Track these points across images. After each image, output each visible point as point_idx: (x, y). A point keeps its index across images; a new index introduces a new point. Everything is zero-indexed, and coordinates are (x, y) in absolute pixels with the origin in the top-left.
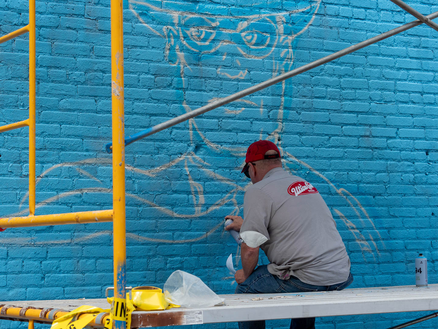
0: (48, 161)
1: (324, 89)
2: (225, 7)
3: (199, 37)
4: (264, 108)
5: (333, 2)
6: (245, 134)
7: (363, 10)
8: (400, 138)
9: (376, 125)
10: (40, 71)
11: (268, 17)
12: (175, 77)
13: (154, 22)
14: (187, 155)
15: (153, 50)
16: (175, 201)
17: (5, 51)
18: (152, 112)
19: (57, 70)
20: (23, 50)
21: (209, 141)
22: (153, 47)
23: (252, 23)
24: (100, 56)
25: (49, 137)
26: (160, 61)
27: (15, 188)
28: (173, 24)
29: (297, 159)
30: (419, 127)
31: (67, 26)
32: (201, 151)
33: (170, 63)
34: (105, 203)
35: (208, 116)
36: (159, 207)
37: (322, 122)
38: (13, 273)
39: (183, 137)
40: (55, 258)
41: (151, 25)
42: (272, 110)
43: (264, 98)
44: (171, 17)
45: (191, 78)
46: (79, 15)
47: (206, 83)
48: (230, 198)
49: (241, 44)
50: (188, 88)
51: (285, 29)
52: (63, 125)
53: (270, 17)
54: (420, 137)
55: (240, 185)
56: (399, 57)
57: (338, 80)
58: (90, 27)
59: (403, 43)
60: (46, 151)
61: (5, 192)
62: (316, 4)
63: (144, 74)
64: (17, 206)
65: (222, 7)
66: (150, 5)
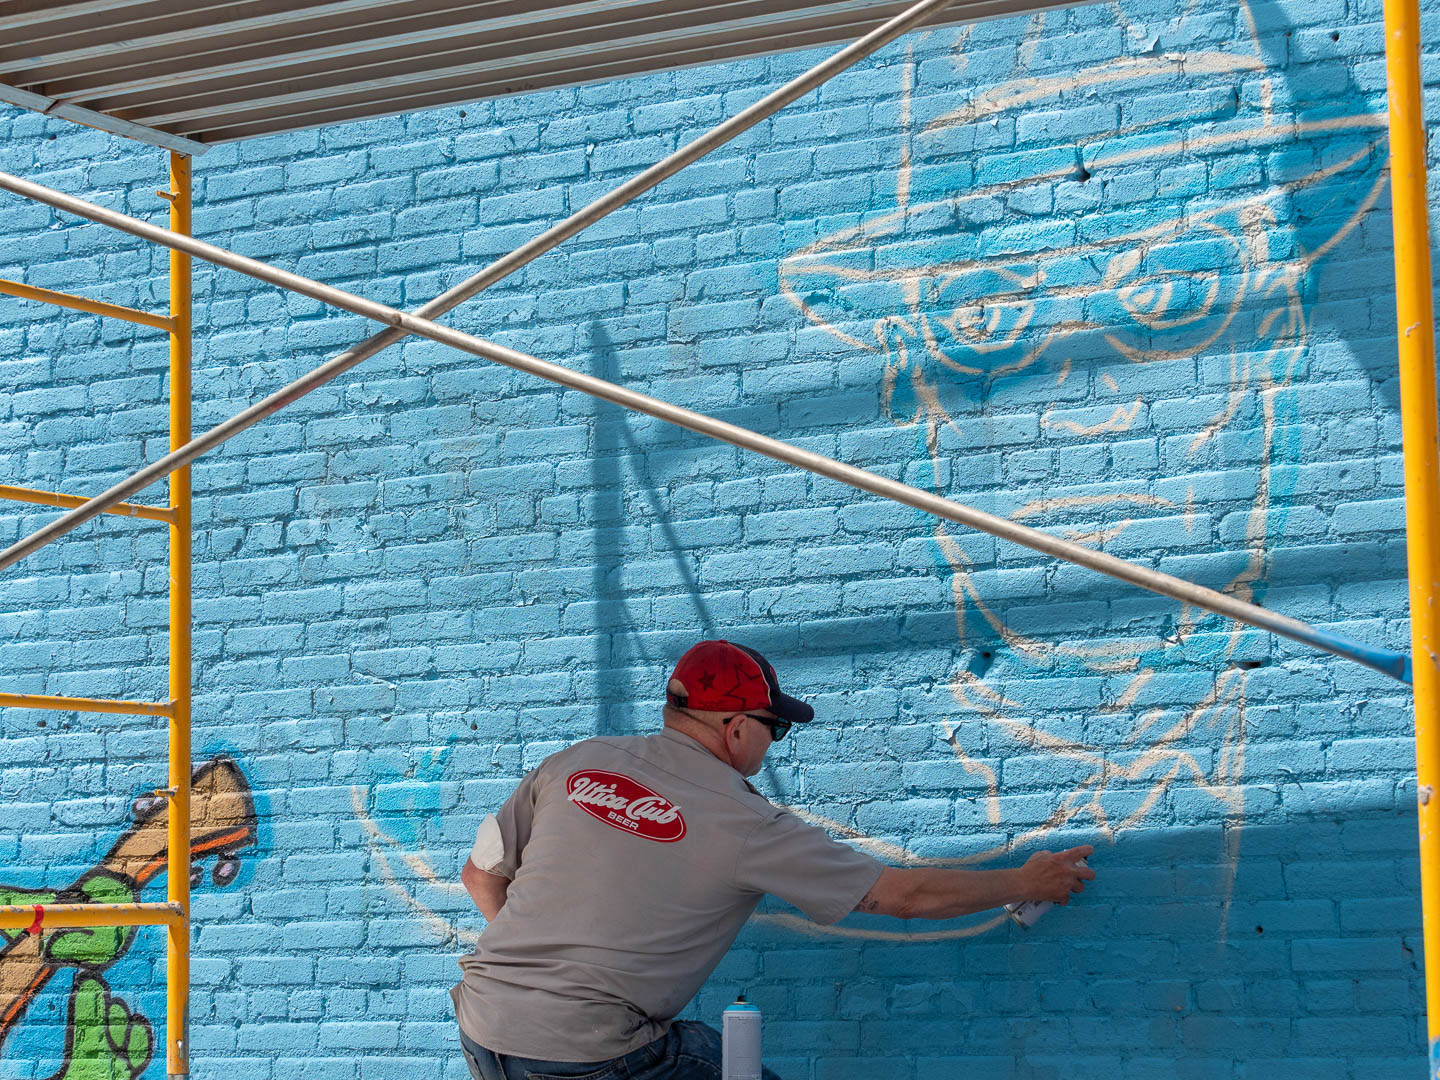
0: (579, 730)
2: (1065, 222)
3: (983, 330)
4: (1197, 511)
6: (1135, 600)
10: (560, 503)
11: (1209, 221)
12: (912, 458)
13: (851, 314)
14: (951, 682)
15: (852, 394)
16: (912, 820)
17: (482, 468)
18: (844, 571)
20: (522, 457)
21: (1014, 634)
22: (849, 386)
23: (1154, 252)
25: (584, 669)
26: (868, 422)
28: (904, 309)
31: (625, 372)
32: (998, 666)
33: (897, 420)
35: (1012, 560)
36: (866, 837)
39: (938, 629)
41: (841, 325)
42: (1228, 512)
43: (1198, 480)
44: (898, 288)
45: (959, 456)
46: (653, 339)
47: (1006, 461)
48: (1085, 801)
49: (1118, 323)
50: (950, 485)
51: (1274, 244)
52: (617, 635)
53: (1218, 219)
55: (1116, 761)
58: (681, 366)
60: (576, 706)
65: (1056, 223)
66: (838, 270)
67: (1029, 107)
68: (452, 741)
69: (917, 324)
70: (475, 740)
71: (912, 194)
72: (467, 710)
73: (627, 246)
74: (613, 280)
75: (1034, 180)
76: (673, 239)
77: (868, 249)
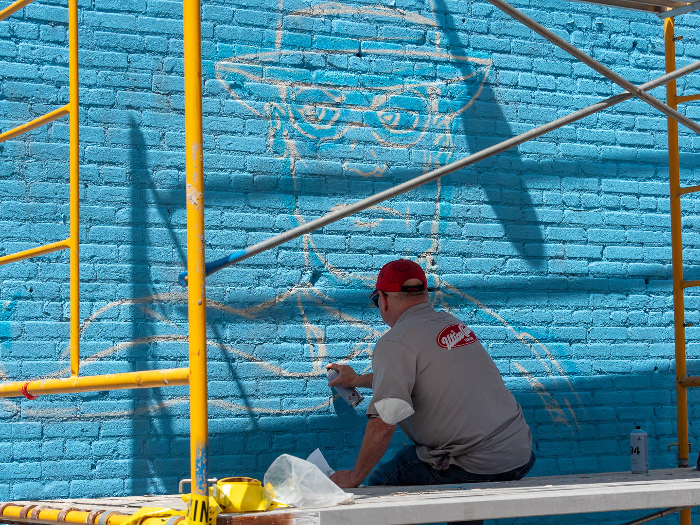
0: (100, 297)
1: (498, 190)
2: (353, 75)
3: (317, 119)
4: (410, 218)
5: (508, 66)
6: (384, 256)
7: (553, 77)
8: (608, 259)
9: (572, 242)
10: (88, 169)
11: (415, 89)
12: (283, 175)
13: (252, 97)
14: (301, 287)
15: (251, 137)
16: (284, 353)
17: (37, 141)
18: (249, 226)
19: (113, 167)
20: (64, 140)
21: (332, 266)
22: (250, 133)
23: (392, 98)
24: (174, 147)
25: (102, 263)
26: (261, 153)
27: (53, 337)
28: (279, 100)
29: (459, 291)
30: (633, 244)
31: (128, 103)
32: (321, 281)
33: (275, 155)
34: (183, 357)
35: (330, 231)
36: (261, 361)
37: (495, 238)
38: (49, 458)
39: (295, 260)
40: (111, 436)
41: (248, 101)
42: (422, 221)
43: (411, 204)
44: (276, 89)
45: (305, 177)
46: (144, 88)
47: (327, 183)
48: (364, 347)
49: (377, 127)
50: (301, 191)
51: (441, 104)
52: (122, 246)
53: (418, 89)
54: (636, 258)
55: (377, 329)
56: (604, 143)
57: (518, 177)
58: (160, 106)
59: (610, 123)
60: (97, 284)
61: (38, 343)
62: (485, 70)
63: (238, 171)
64: (55, 362)
65: (349, 74)
66: (246, 74)
67: (338, 17)
68: (16, 298)
69: (286, 109)
70: (32, 298)
71: (283, 44)
72: (27, 281)
73: (128, 35)
74: (120, 52)
75: (340, 52)
76: (156, 37)
77: (260, 66)
